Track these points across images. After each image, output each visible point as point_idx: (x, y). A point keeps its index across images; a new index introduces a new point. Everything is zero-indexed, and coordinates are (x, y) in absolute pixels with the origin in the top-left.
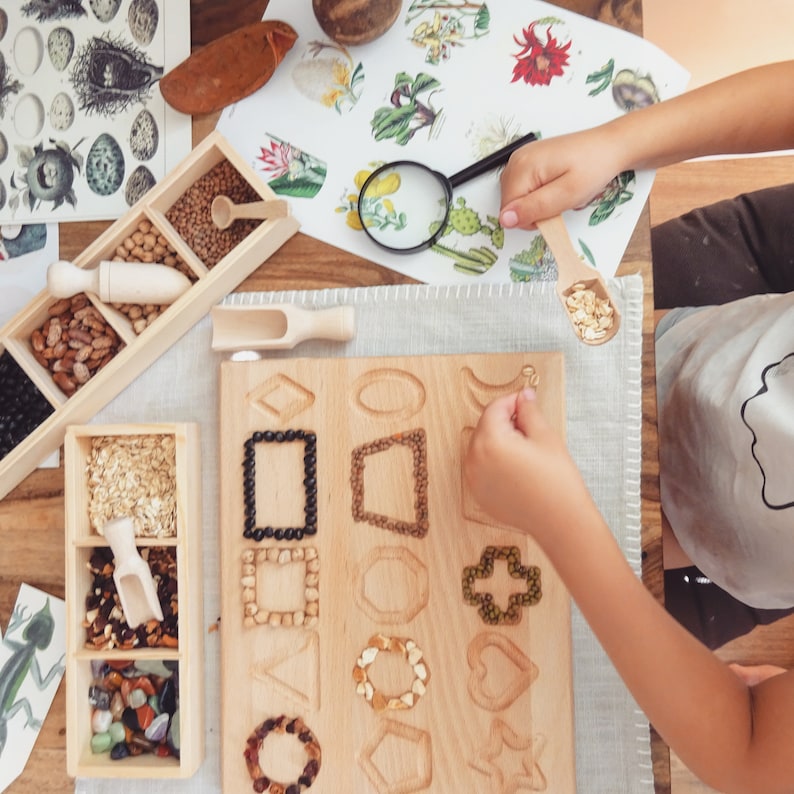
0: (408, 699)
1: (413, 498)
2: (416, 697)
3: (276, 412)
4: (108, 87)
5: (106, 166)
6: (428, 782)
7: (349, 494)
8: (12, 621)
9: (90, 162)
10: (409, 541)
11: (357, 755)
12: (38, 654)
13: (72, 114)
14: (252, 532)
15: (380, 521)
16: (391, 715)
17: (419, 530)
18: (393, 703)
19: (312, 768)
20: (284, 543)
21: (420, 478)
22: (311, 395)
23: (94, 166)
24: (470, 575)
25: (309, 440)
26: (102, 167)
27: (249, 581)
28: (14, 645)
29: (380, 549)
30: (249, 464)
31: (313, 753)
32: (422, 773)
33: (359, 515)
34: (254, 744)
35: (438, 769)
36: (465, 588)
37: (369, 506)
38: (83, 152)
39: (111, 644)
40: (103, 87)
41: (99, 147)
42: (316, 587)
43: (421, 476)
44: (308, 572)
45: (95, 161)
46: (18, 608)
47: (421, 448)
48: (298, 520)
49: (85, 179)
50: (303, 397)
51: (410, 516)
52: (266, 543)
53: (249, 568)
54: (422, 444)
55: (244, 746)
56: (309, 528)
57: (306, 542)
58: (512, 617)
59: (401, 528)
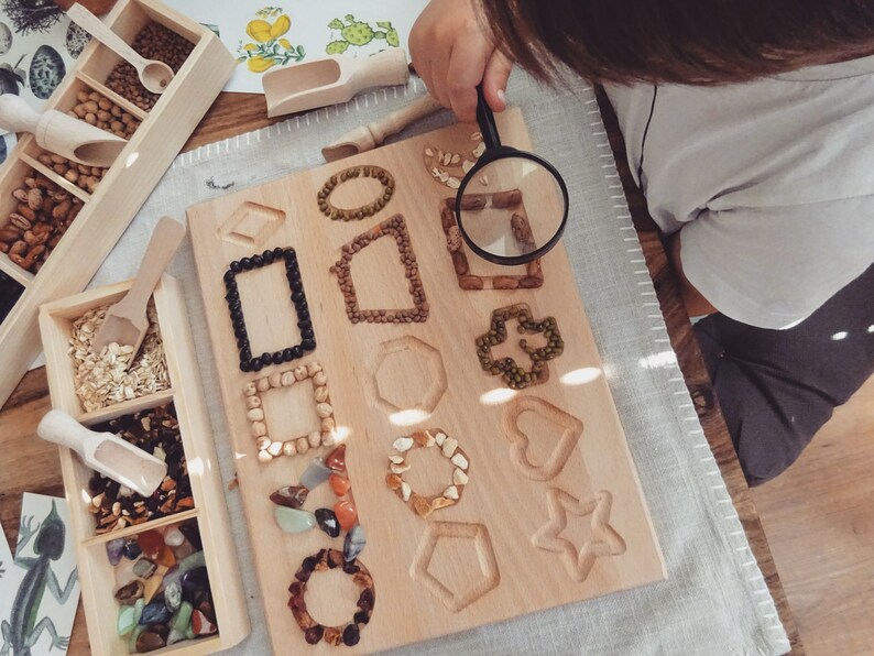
0: (453, 493)
1: (407, 284)
2: (460, 488)
3: (250, 239)
4: (40, 6)
5: (47, 73)
6: (497, 578)
7: (341, 298)
8: (20, 537)
9: (32, 73)
10: (413, 328)
11: (412, 572)
12: (54, 565)
13: (10, 38)
14: (249, 364)
15: (378, 317)
16: (438, 516)
17: (419, 314)
18: (437, 503)
19: (367, 600)
20: (285, 366)
21: (408, 261)
22: (281, 213)
23: (37, 76)
24: (484, 345)
25: (287, 256)
26: (44, 75)
27: (256, 414)
28: (26, 562)
29: (385, 344)
30: (232, 298)
31: (362, 581)
32: (486, 572)
33: (355, 316)
34: (297, 590)
35: (503, 561)
36: (481, 358)
37: (364, 304)
38: (25, 66)
39: (121, 522)
40: (36, 7)
41: (39, 58)
42: (327, 400)
43: (408, 260)
44: (316, 386)
45: (36, 71)
46: (24, 522)
47: (402, 233)
48: (293, 339)
49: (30, 90)
50: (273, 218)
51: (408, 303)
52: (267, 371)
53: (253, 401)
54: (403, 229)
55: (288, 595)
56: (308, 344)
57: (308, 358)
58: (539, 374)
59: (401, 318)
